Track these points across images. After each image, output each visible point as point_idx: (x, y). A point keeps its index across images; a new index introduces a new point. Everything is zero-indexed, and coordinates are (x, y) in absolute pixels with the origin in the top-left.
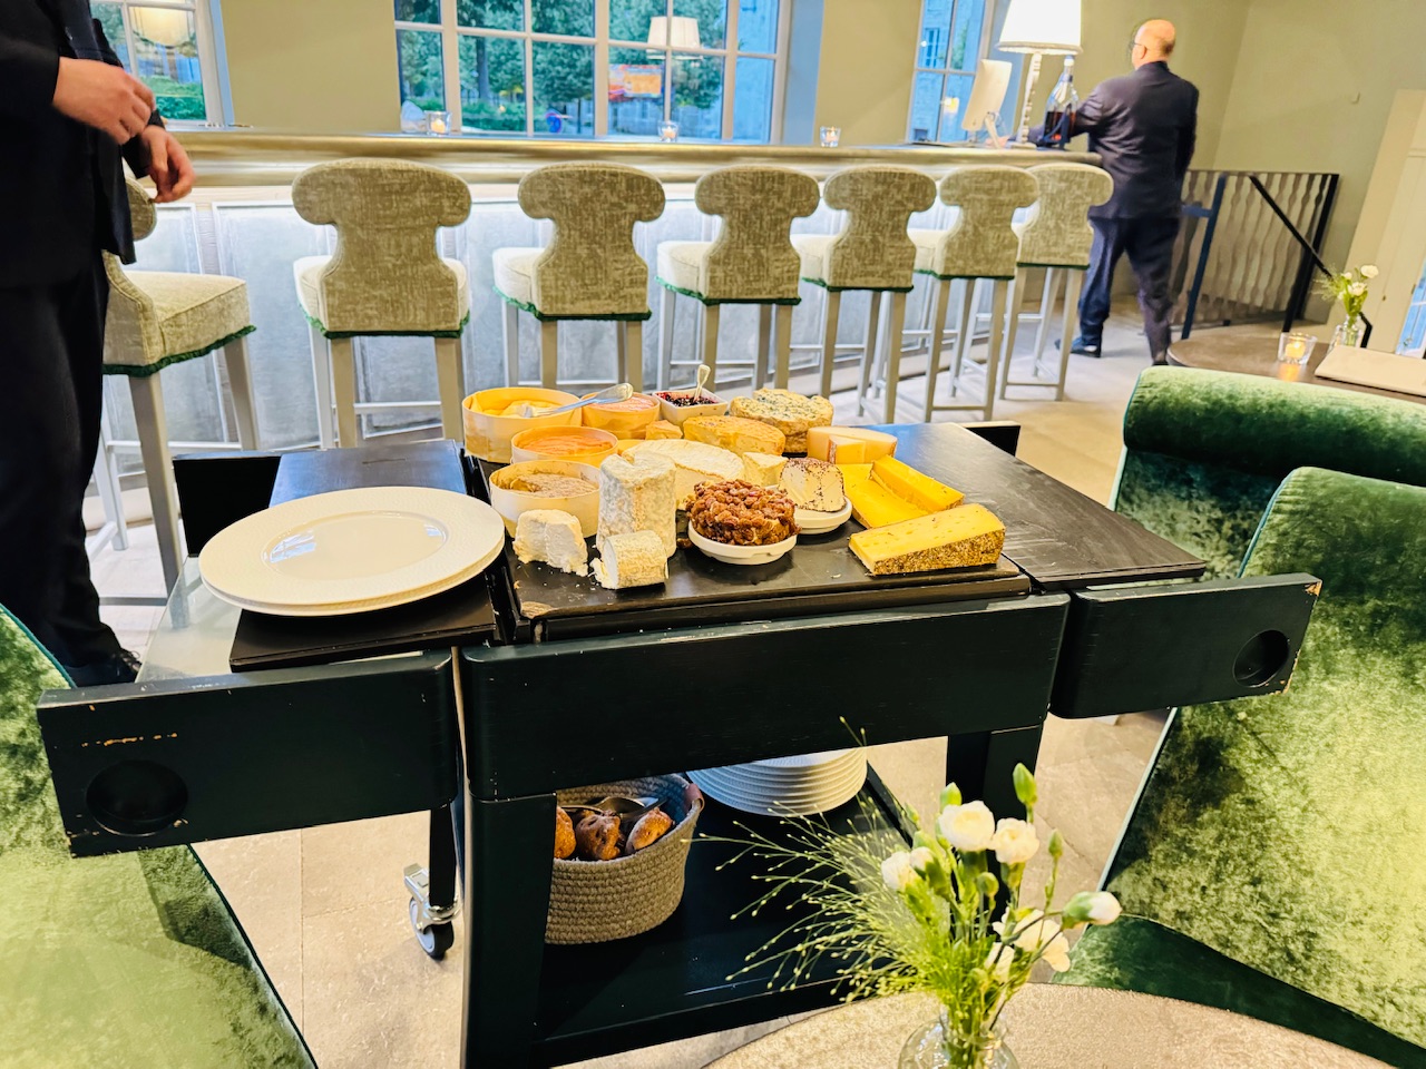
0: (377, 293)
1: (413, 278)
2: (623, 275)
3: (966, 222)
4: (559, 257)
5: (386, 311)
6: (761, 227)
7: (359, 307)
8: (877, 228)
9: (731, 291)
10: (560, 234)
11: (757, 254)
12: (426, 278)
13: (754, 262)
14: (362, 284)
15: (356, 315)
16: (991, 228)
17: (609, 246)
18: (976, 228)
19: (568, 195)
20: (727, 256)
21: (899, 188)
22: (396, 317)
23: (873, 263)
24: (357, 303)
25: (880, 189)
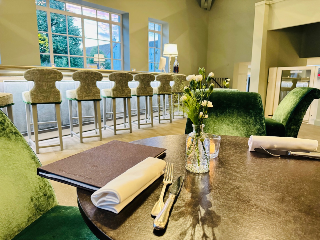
0: (43, 95)
1: (51, 91)
2: (95, 91)
3: (161, 84)
4: (81, 88)
5: (45, 98)
6: (122, 83)
7: (39, 98)
8: (145, 84)
9: (117, 96)
10: (81, 84)
11: (122, 88)
12: (53, 91)
13: (122, 90)
14: (39, 93)
15: (38, 99)
16: (166, 85)
17: (92, 86)
18: (163, 85)
19: (83, 76)
20: (116, 89)
21: (148, 77)
22: (47, 99)
23: (145, 91)
24: (38, 97)
25: (144, 77)
